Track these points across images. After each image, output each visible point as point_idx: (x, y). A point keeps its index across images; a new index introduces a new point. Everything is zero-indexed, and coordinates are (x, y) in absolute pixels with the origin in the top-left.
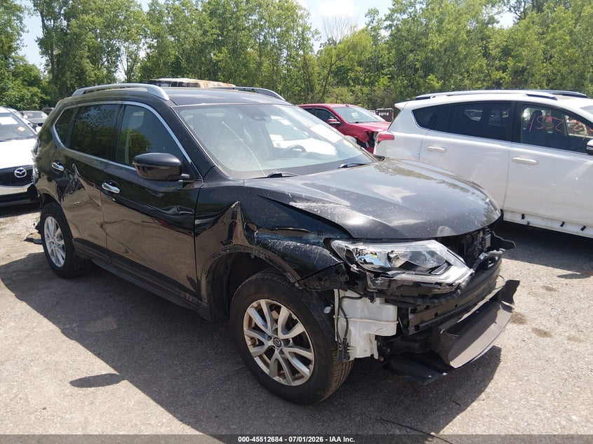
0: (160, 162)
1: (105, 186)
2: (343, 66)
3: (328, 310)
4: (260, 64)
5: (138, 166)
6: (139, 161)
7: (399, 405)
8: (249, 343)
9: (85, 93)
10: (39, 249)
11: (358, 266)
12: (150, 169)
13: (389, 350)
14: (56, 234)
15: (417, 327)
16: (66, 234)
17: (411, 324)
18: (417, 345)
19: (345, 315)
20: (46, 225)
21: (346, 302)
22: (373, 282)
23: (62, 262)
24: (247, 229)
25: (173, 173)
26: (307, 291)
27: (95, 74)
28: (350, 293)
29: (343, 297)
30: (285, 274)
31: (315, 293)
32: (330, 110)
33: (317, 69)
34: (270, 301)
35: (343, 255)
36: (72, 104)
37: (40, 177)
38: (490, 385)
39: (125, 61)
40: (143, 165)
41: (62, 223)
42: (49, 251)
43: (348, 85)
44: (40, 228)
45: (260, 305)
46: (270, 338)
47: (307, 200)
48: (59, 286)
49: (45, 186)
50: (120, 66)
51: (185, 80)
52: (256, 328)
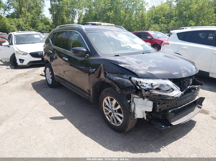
0: (80, 50)
1: (64, 58)
2: (157, 17)
3: (129, 101)
4: (125, 16)
5: (73, 52)
6: (73, 50)
7: (154, 136)
8: (104, 111)
9: (60, 27)
10: (44, 78)
11: (139, 87)
12: (77, 52)
13: (150, 117)
14: (49, 73)
15: (160, 110)
16: (52, 74)
17: (157, 108)
18: (160, 116)
19: (134, 103)
20: (46, 70)
21: (135, 99)
22: (144, 93)
23: (51, 82)
24: (105, 73)
25: (83, 54)
26: (123, 95)
27: (68, 21)
28: (136, 96)
29: (134, 97)
30: (115, 88)
31: (125, 95)
32: (148, 33)
33: (147, 18)
34: (110, 97)
35: (135, 83)
36: (56, 31)
37: (45, 55)
38: (189, 133)
39: (78, 16)
40: (74, 51)
41: (51, 70)
42: (47, 79)
43: (159, 24)
44: (45, 71)
45: (107, 99)
46: (110, 109)
47: (125, 64)
48: (49, 90)
49: (46, 58)
50: (76, 18)
51: (97, 23)
52: (107, 106)
